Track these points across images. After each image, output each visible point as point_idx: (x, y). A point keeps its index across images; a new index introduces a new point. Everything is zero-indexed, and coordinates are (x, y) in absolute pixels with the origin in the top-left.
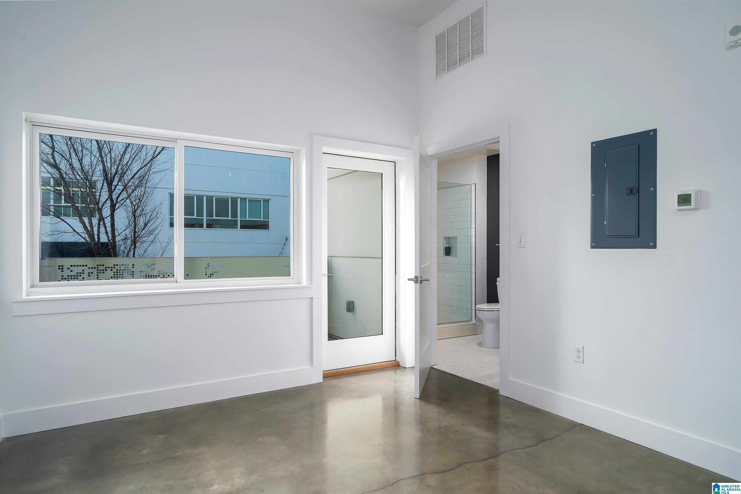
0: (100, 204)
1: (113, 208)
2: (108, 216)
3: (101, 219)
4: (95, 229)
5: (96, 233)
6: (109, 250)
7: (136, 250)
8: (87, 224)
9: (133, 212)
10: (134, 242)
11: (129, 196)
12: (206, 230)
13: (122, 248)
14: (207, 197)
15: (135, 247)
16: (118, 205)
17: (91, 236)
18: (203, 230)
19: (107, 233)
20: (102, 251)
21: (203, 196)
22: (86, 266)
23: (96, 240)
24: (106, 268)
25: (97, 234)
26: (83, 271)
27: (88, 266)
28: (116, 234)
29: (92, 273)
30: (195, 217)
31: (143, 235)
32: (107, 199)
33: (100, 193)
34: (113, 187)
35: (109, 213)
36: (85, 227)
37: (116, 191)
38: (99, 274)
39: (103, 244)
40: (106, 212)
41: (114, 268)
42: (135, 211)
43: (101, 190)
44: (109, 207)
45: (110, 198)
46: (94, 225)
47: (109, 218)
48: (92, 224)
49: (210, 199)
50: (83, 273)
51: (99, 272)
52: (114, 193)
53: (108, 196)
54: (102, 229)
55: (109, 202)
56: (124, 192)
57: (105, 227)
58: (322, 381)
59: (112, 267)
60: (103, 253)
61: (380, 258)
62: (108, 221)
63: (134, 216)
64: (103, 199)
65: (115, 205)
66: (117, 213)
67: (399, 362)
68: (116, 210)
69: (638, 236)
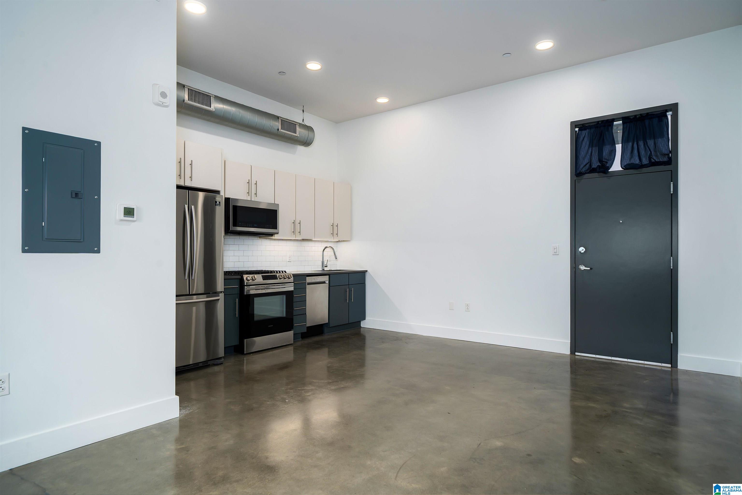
69: (83, 241)
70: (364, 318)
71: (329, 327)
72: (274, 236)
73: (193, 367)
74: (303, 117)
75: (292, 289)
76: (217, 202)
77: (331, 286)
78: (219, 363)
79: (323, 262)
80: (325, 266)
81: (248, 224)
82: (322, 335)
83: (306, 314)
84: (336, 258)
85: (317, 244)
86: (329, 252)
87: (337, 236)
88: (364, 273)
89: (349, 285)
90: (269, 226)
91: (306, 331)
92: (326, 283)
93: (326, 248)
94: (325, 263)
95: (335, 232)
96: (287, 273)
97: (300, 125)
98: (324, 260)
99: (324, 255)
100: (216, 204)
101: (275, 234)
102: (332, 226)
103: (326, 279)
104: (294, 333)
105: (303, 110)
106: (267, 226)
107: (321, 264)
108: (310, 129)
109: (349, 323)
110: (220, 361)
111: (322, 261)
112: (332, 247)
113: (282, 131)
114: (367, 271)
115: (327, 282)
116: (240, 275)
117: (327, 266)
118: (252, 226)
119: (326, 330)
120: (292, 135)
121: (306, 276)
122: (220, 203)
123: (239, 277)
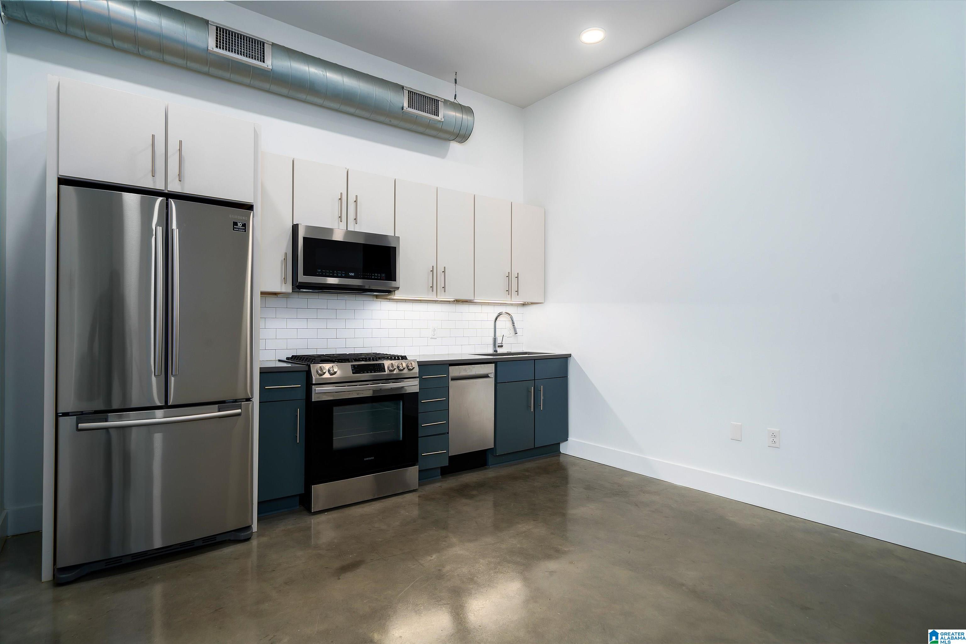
70: (565, 438)
71: (495, 455)
72: (395, 294)
73: (179, 550)
74: (456, 92)
75: (416, 389)
76: (239, 224)
77: (498, 382)
78: (242, 538)
79: (495, 340)
80: (499, 346)
81: (335, 272)
82: (486, 468)
83: (448, 433)
84: (516, 332)
85: (486, 309)
86: (504, 323)
87: (518, 295)
88: (564, 359)
89: (535, 380)
90: (379, 275)
91: (448, 465)
92: (490, 377)
93: (500, 314)
94: (499, 341)
95: (514, 288)
96: (408, 359)
97: (446, 102)
98: (497, 334)
99: (497, 327)
100: (236, 228)
101: (394, 291)
102: (508, 277)
103: (490, 369)
104: (420, 470)
105: (456, 80)
106: (375, 276)
107: (491, 342)
108: (468, 110)
109: (535, 447)
110: (246, 533)
111: (493, 337)
112: (509, 315)
113: (410, 110)
114: (570, 355)
115: (492, 376)
116: (307, 365)
117: (502, 346)
118: (343, 275)
119: (490, 459)
120: (430, 119)
121: (448, 365)
122: (244, 225)
123: (304, 367)
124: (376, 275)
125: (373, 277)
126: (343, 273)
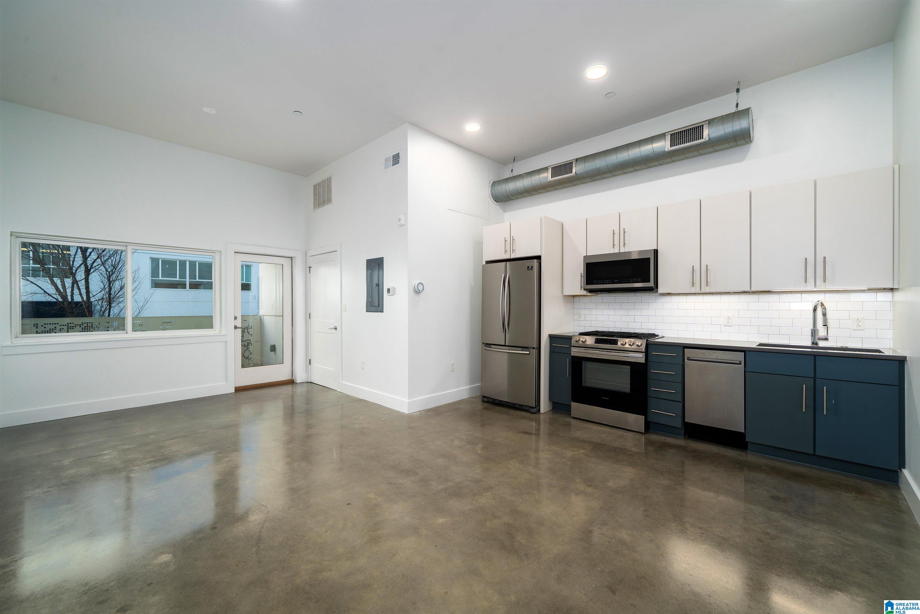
0: (74, 269)
1: (88, 272)
2: (83, 279)
3: (75, 282)
4: (69, 291)
5: (69, 294)
6: (83, 309)
7: (111, 310)
8: (60, 287)
9: (108, 277)
10: (110, 304)
11: (103, 264)
12: (189, 291)
13: (98, 307)
14: (190, 261)
15: (110, 307)
16: (92, 270)
17: (64, 297)
18: (186, 291)
19: (81, 294)
20: (76, 311)
21: (185, 261)
22: (58, 324)
23: (70, 300)
24: (75, 325)
25: (71, 295)
26: (55, 327)
27: (59, 324)
28: (91, 296)
29: (63, 329)
30: (178, 279)
31: (120, 296)
32: (82, 264)
33: (74, 258)
34: (88, 254)
35: (83, 276)
36: (57, 289)
37: (91, 256)
38: (69, 329)
39: (77, 303)
40: (80, 275)
41: (83, 325)
42: (110, 277)
43: (75, 255)
44: (84, 271)
45: (84, 264)
46: (67, 287)
47: (83, 282)
48: (65, 286)
49: (192, 264)
50: (55, 329)
51: (69, 328)
52: (89, 259)
53: (82, 262)
54: (76, 291)
55: (83, 267)
56: (99, 260)
57: (79, 290)
58: (234, 392)
59: (80, 325)
60: (77, 312)
61: (282, 316)
62: (82, 284)
63: (109, 280)
64: (76, 264)
65: (90, 270)
66: (91, 277)
67: (294, 380)
68: (91, 273)
69: (379, 307)
74: (738, 101)
76: (530, 267)
79: (814, 331)
80: (820, 339)
81: (605, 281)
87: (825, 282)
93: (817, 303)
95: (820, 274)
97: (711, 121)
100: (528, 269)
102: (807, 263)
103: (737, 357)
105: (738, 89)
109: (817, 454)
113: (671, 149)
114: (905, 359)
121: (683, 347)
122: (532, 267)
124: (634, 279)
125: (631, 281)
126: (610, 281)
